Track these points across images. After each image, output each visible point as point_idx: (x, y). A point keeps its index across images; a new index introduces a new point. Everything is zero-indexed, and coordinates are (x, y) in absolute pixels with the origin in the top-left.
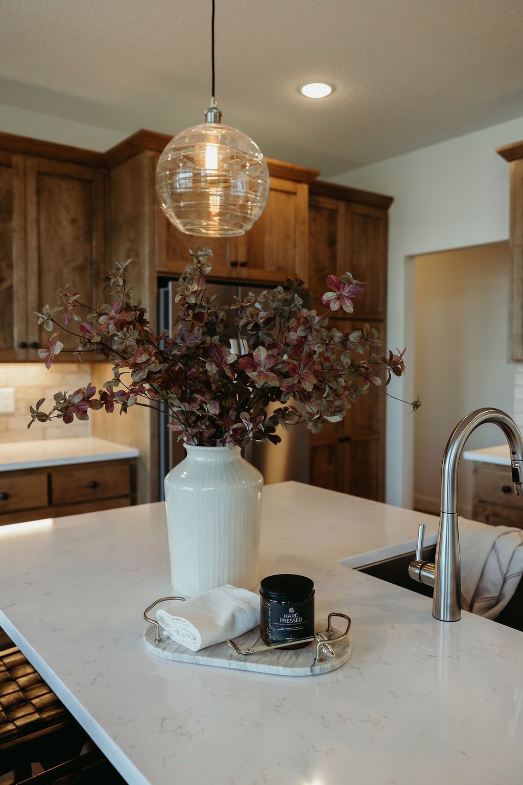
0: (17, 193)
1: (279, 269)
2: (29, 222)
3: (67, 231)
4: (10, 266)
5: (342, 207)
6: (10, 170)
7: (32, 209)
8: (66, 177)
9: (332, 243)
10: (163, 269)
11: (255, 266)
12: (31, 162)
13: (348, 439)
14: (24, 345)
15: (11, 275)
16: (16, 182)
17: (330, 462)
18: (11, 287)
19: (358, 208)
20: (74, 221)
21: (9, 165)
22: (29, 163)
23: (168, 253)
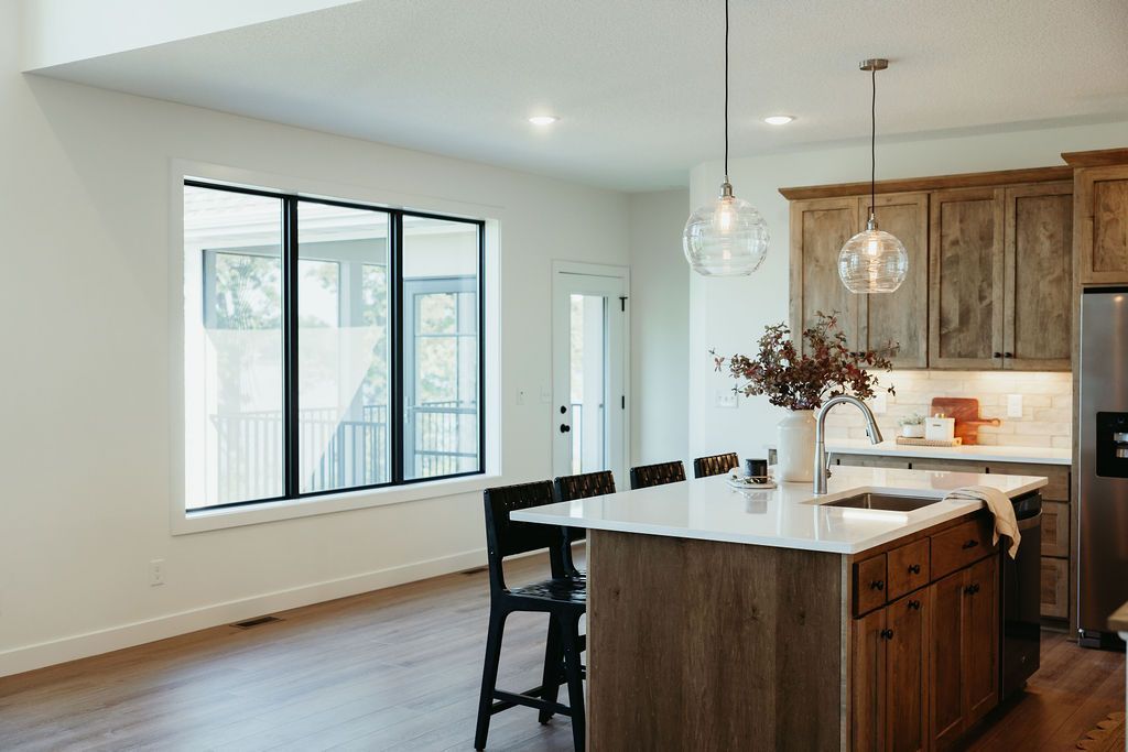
0: (997, 220)
2: (1007, 244)
3: (1045, 247)
4: (990, 285)
6: (990, 202)
7: (1010, 231)
8: (1043, 196)
10: (1087, 281)
12: (1012, 191)
14: (998, 355)
15: (991, 294)
16: (997, 213)
18: (992, 302)
20: (1051, 237)
21: (990, 198)
22: (1008, 191)
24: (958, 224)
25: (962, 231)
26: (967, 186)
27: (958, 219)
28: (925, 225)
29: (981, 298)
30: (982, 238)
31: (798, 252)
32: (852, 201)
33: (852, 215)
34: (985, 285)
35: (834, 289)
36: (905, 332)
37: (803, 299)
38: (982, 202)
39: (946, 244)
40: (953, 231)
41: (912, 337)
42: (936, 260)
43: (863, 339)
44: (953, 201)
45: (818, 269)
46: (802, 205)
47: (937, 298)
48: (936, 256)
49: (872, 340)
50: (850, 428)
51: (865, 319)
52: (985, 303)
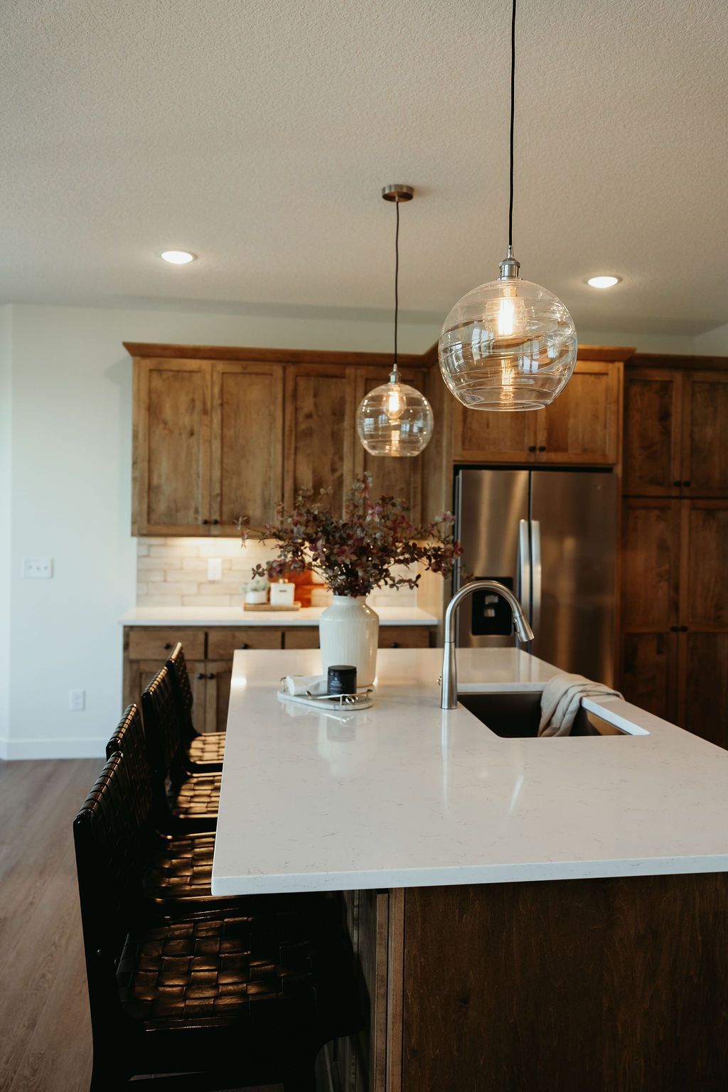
0: (348, 398)
1: (585, 450)
4: (341, 458)
5: (678, 377)
6: (344, 380)
9: (665, 416)
10: (457, 458)
11: (556, 450)
12: (361, 372)
13: (684, 629)
15: (342, 466)
16: (348, 390)
17: (659, 652)
18: (341, 476)
19: (700, 376)
21: (342, 376)
22: (359, 372)
23: (463, 443)
24: (311, 397)
25: (316, 405)
26: (321, 363)
27: (312, 393)
28: (280, 396)
29: (333, 470)
30: (334, 414)
31: (143, 412)
32: (205, 364)
33: (204, 378)
34: (336, 458)
35: (183, 455)
36: (259, 501)
37: (149, 461)
38: (334, 380)
39: (301, 417)
40: (307, 404)
41: (266, 506)
42: (291, 431)
43: (216, 506)
44: (308, 375)
45: (166, 432)
46: (148, 363)
47: (291, 468)
48: (290, 427)
49: (226, 508)
50: (183, 596)
51: (217, 486)
52: (337, 475)
